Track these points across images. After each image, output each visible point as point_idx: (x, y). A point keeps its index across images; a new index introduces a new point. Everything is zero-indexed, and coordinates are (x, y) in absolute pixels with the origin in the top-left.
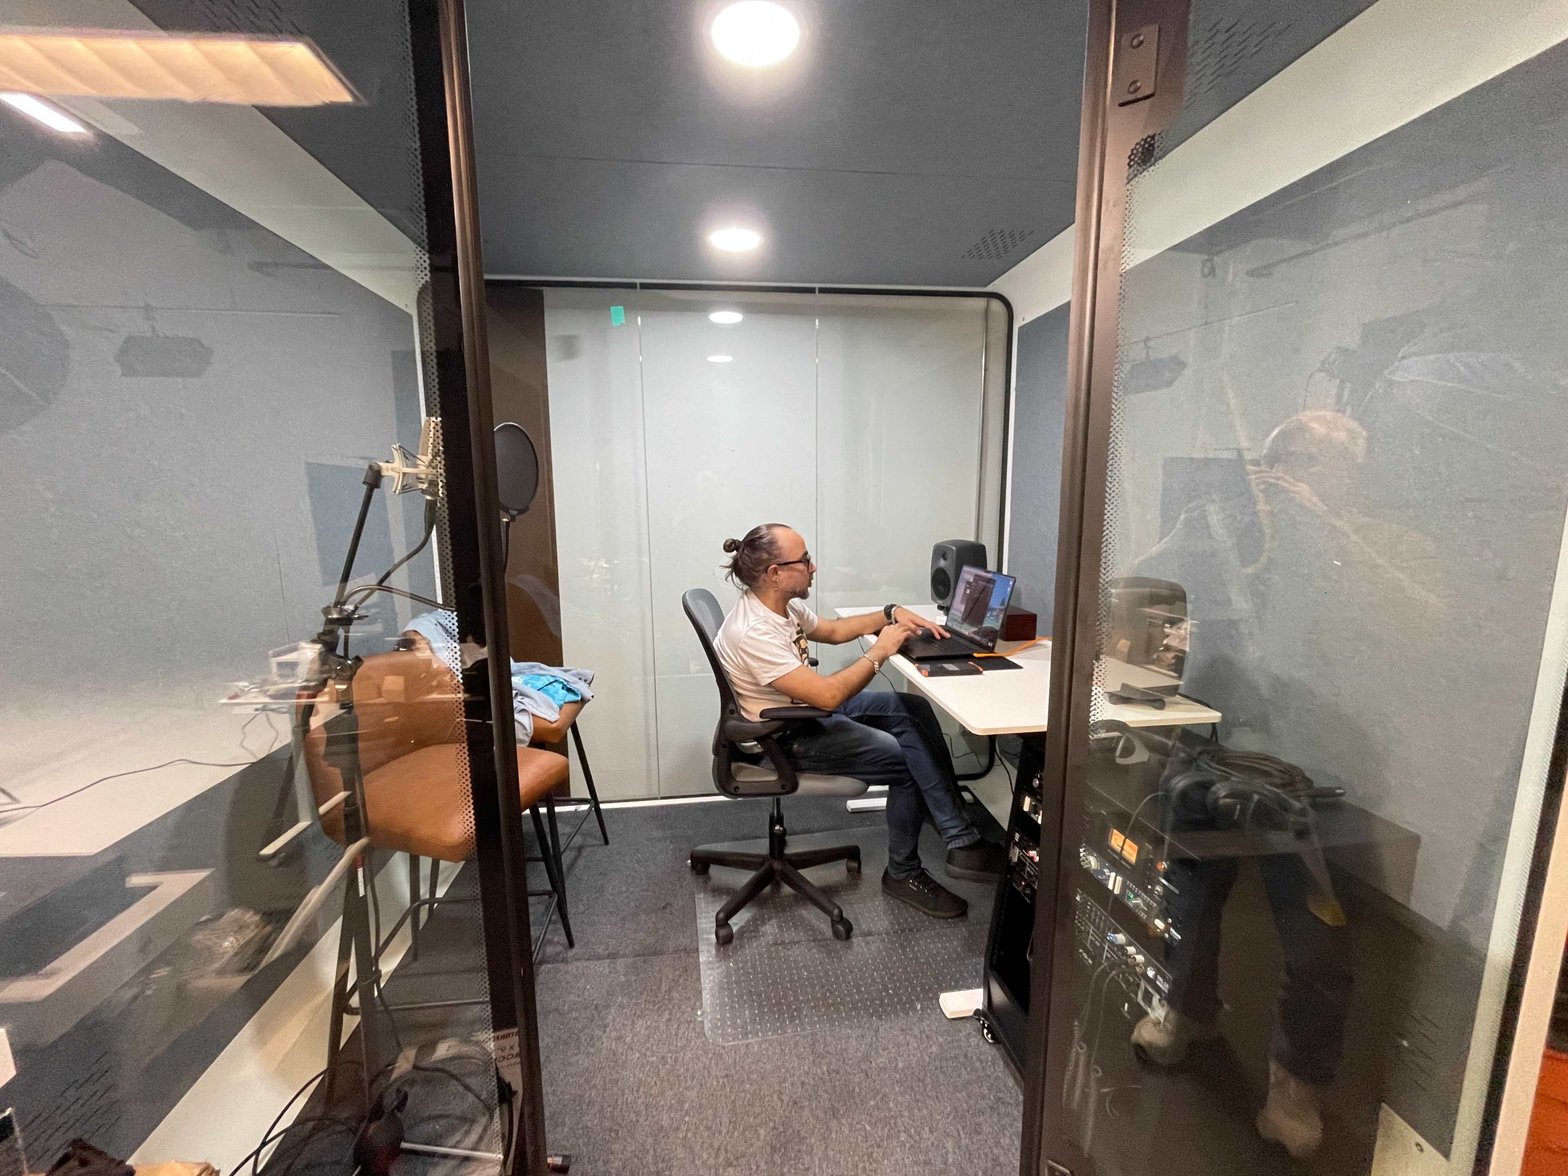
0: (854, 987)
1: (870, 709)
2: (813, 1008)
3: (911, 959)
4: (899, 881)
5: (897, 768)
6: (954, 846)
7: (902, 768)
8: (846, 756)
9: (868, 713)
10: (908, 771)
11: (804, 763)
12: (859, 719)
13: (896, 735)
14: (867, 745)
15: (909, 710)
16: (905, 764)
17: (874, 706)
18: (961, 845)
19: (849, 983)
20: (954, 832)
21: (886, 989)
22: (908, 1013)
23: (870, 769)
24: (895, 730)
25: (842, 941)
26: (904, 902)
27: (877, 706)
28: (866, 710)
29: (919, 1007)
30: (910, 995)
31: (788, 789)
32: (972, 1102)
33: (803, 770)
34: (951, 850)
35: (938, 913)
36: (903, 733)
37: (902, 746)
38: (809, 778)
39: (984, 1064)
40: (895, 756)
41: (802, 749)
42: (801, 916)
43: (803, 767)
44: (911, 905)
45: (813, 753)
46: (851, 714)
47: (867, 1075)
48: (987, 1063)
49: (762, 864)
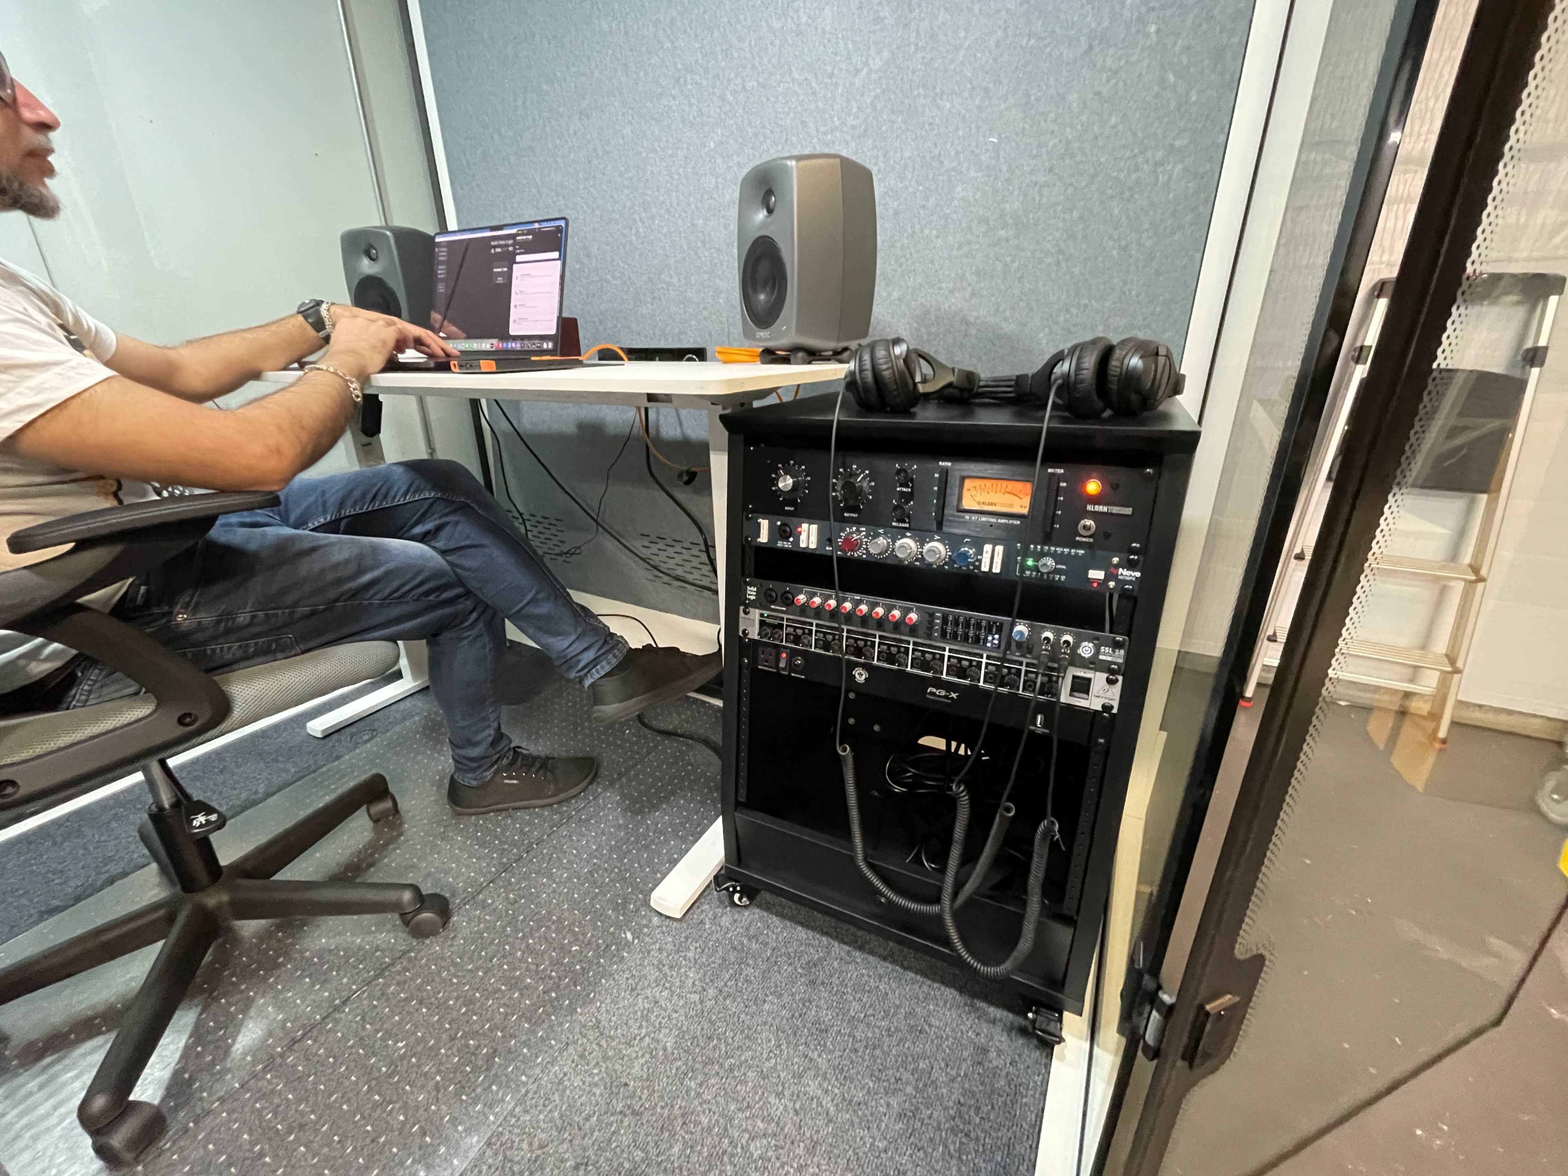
0: (512, 988)
1: (349, 502)
2: (457, 1094)
3: (569, 879)
4: (483, 786)
5: (445, 595)
6: (597, 676)
7: (459, 590)
8: (336, 600)
9: (348, 511)
10: (468, 593)
11: (229, 649)
12: (332, 527)
13: (423, 538)
14: (373, 568)
15: (435, 486)
16: (460, 582)
17: (357, 494)
18: (608, 668)
19: (499, 990)
20: (590, 655)
21: (564, 950)
22: (623, 957)
23: (395, 611)
24: (418, 530)
25: (435, 933)
26: (501, 810)
27: (364, 495)
28: (341, 505)
29: (629, 936)
30: (605, 930)
31: (204, 716)
32: (786, 999)
33: (227, 666)
34: (592, 686)
35: (562, 796)
36: (439, 528)
37: (443, 553)
38: (251, 678)
39: (761, 939)
40: (438, 574)
41: (206, 617)
42: (321, 953)
43: (228, 656)
44: (514, 809)
45: (243, 618)
46: (306, 523)
47: (634, 1113)
48: (761, 933)
49: (171, 919)
